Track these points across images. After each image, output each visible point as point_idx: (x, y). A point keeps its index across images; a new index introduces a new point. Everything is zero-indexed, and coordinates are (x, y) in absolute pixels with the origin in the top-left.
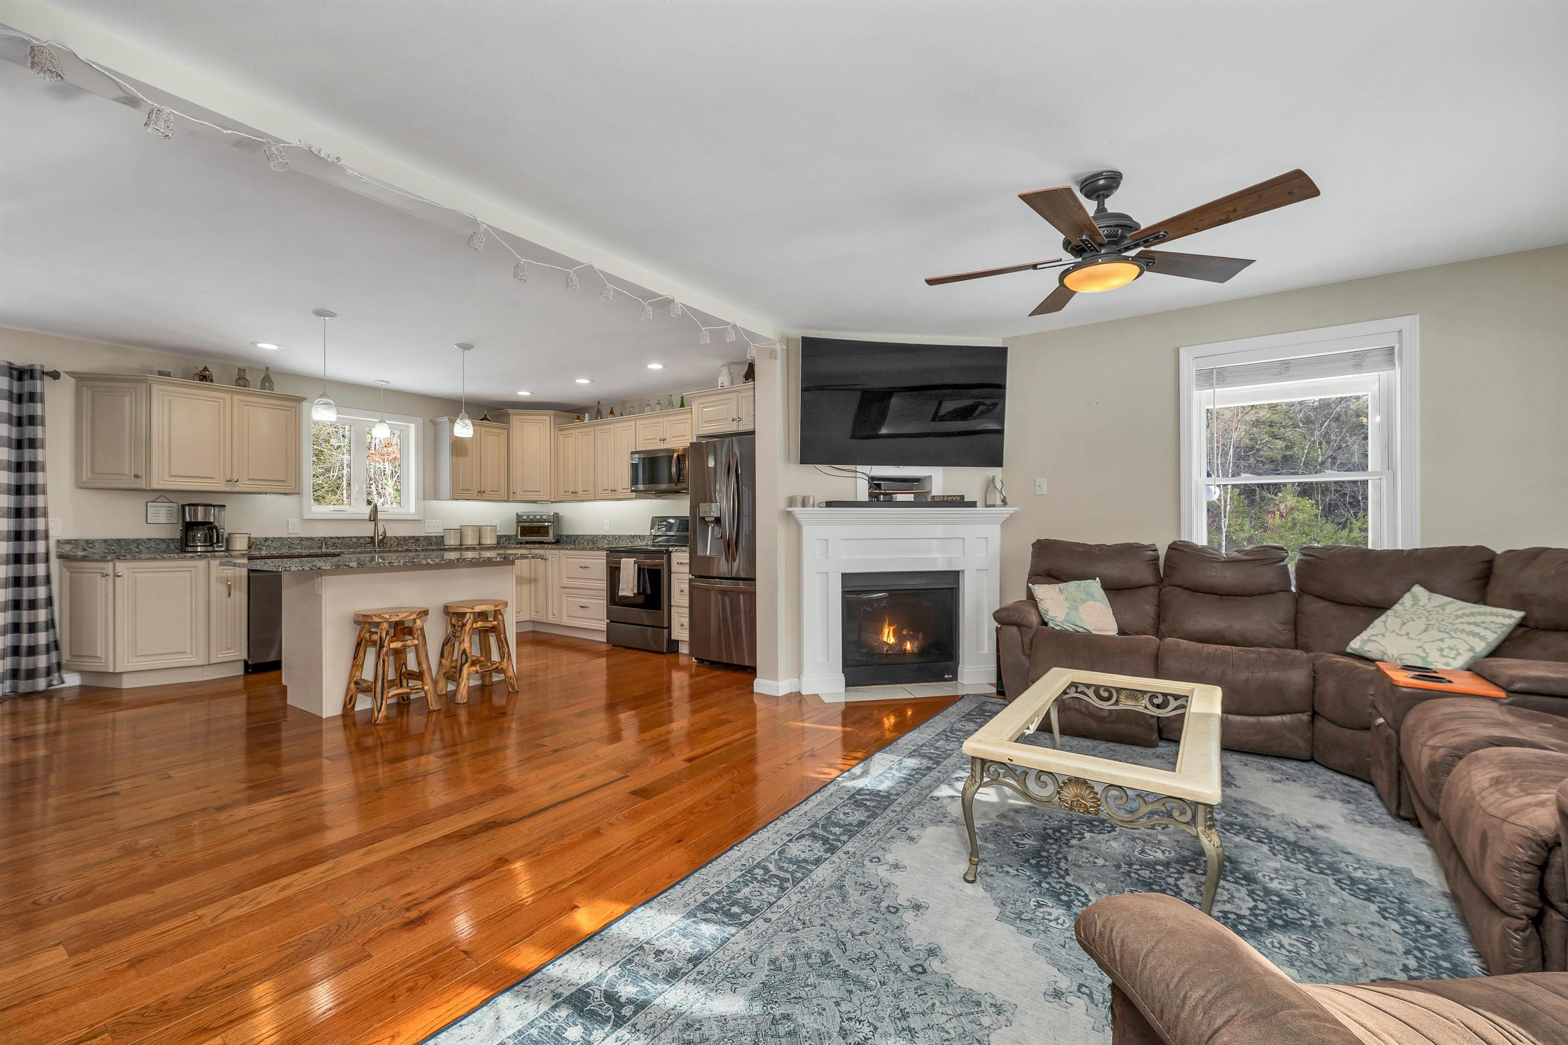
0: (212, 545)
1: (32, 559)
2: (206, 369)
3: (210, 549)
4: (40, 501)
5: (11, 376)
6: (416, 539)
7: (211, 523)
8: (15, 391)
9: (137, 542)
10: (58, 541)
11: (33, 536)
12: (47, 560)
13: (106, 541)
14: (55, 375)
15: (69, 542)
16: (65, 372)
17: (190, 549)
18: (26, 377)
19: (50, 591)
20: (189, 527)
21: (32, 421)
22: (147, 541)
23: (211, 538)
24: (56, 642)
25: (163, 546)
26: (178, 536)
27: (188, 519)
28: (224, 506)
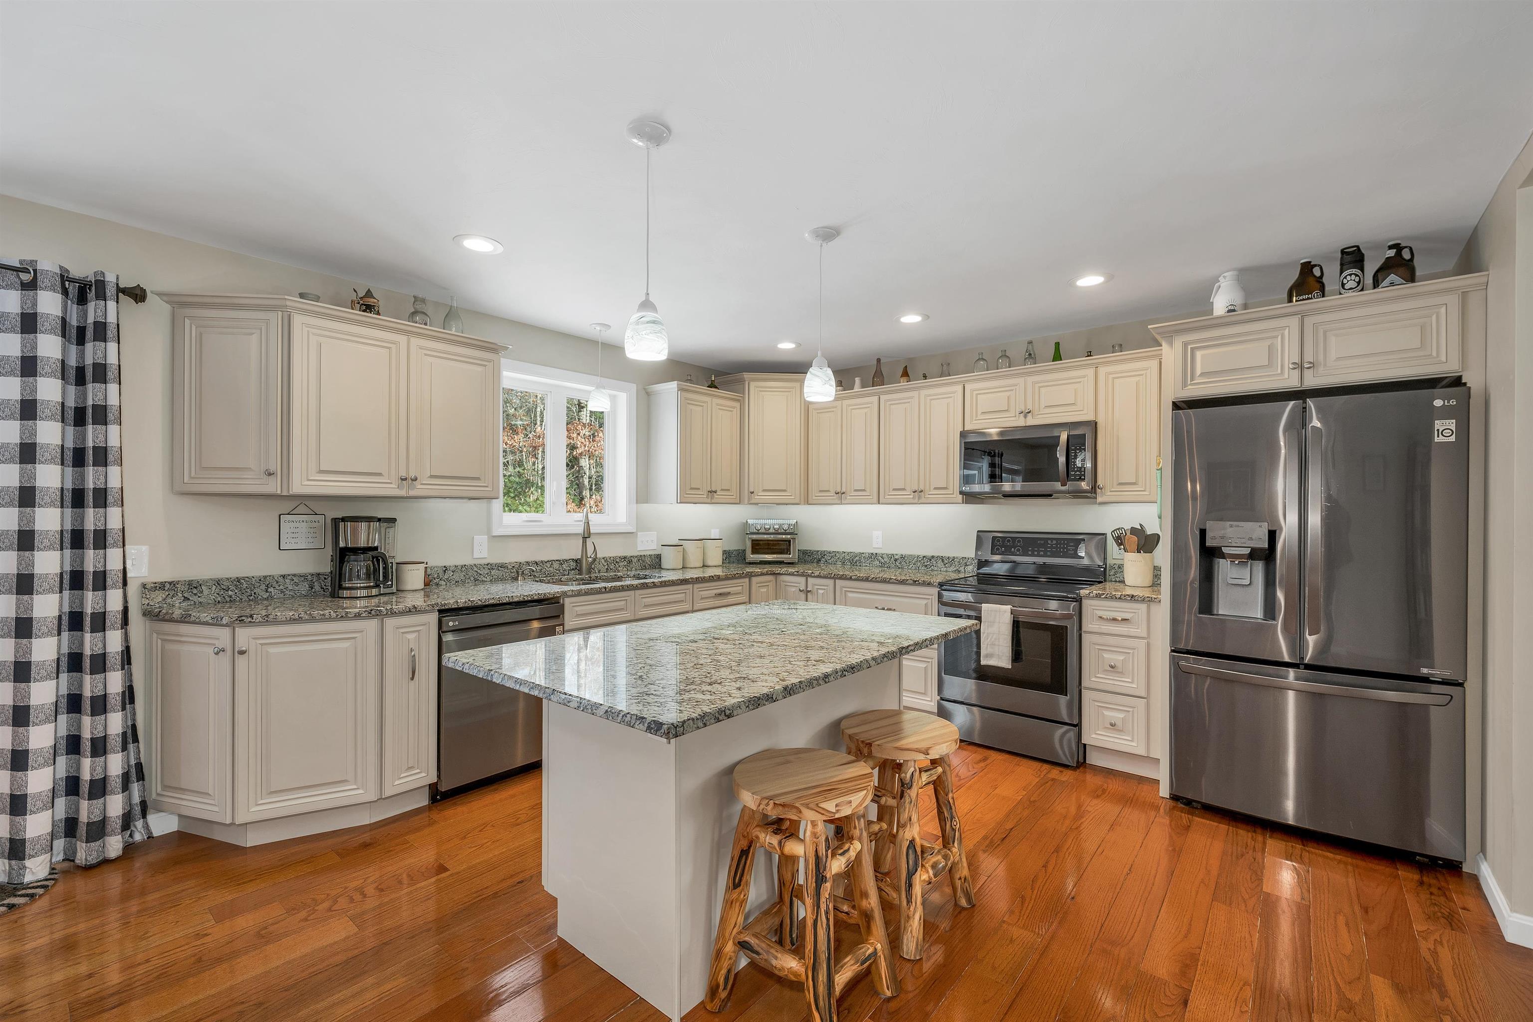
0: (377, 586)
1: (100, 622)
2: (369, 294)
3: (374, 592)
4: (113, 518)
5: (65, 292)
6: (628, 560)
7: (376, 548)
8: (74, 322)
9: (266, 582)
10: (144, 586)
11: (101, 581)
12: (125, 621)
13: (218, 582)
14: (138, 295)
15: (161, 586)
16: (152, 292)
17: (346, 593)
18: (92, 295)
19: (129, 677)
20: (343, 555)
21: (101, 373)
22: (281, 579)
23: (376, 571)
24: (139, 766)
25: (304, 588)
26: (326, 567)
27: (342, 544)
28: (393, 520)
